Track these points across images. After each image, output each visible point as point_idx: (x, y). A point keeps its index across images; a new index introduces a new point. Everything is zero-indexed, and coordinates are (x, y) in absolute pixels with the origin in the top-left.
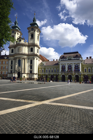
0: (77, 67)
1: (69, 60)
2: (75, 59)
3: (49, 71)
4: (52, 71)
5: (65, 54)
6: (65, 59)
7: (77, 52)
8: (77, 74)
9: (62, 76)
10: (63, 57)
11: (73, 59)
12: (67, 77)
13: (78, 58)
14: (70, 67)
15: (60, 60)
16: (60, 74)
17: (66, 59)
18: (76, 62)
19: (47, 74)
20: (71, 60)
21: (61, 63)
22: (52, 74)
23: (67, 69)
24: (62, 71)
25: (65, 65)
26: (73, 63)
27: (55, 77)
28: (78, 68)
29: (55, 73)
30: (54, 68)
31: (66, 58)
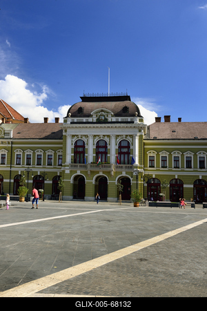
0: (125, 150)
1: (99, 122)
2: (120, 119)
3: (29, 159)
4: (39, 159)
5: (85, 99)
6: (84, 120)
7: (127, 98)
8: (124, 174)
9: (76, 178)
10: (80, 110)
11: (114, 119)
12: (91, 182)
13: (129, 119)
14: (102, 149)
15: (70, 120)
16: (69, 173)
17: (90, 120)
18: (123, 131)
19: (19, 169)
20: (105, 122)
21: (70, 132)
22: (39, 170)
23: (90, 156)
24: (75, 161)
25: (84, 139)
26: (113, 134)
27: (48, 182)
28: (128, 153)
29: (48, 169)
30: (44, 150)
31: (89, 116)
